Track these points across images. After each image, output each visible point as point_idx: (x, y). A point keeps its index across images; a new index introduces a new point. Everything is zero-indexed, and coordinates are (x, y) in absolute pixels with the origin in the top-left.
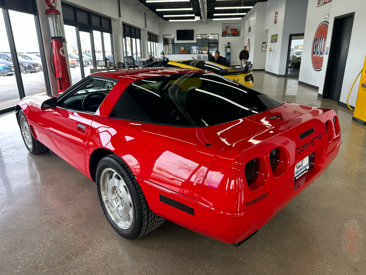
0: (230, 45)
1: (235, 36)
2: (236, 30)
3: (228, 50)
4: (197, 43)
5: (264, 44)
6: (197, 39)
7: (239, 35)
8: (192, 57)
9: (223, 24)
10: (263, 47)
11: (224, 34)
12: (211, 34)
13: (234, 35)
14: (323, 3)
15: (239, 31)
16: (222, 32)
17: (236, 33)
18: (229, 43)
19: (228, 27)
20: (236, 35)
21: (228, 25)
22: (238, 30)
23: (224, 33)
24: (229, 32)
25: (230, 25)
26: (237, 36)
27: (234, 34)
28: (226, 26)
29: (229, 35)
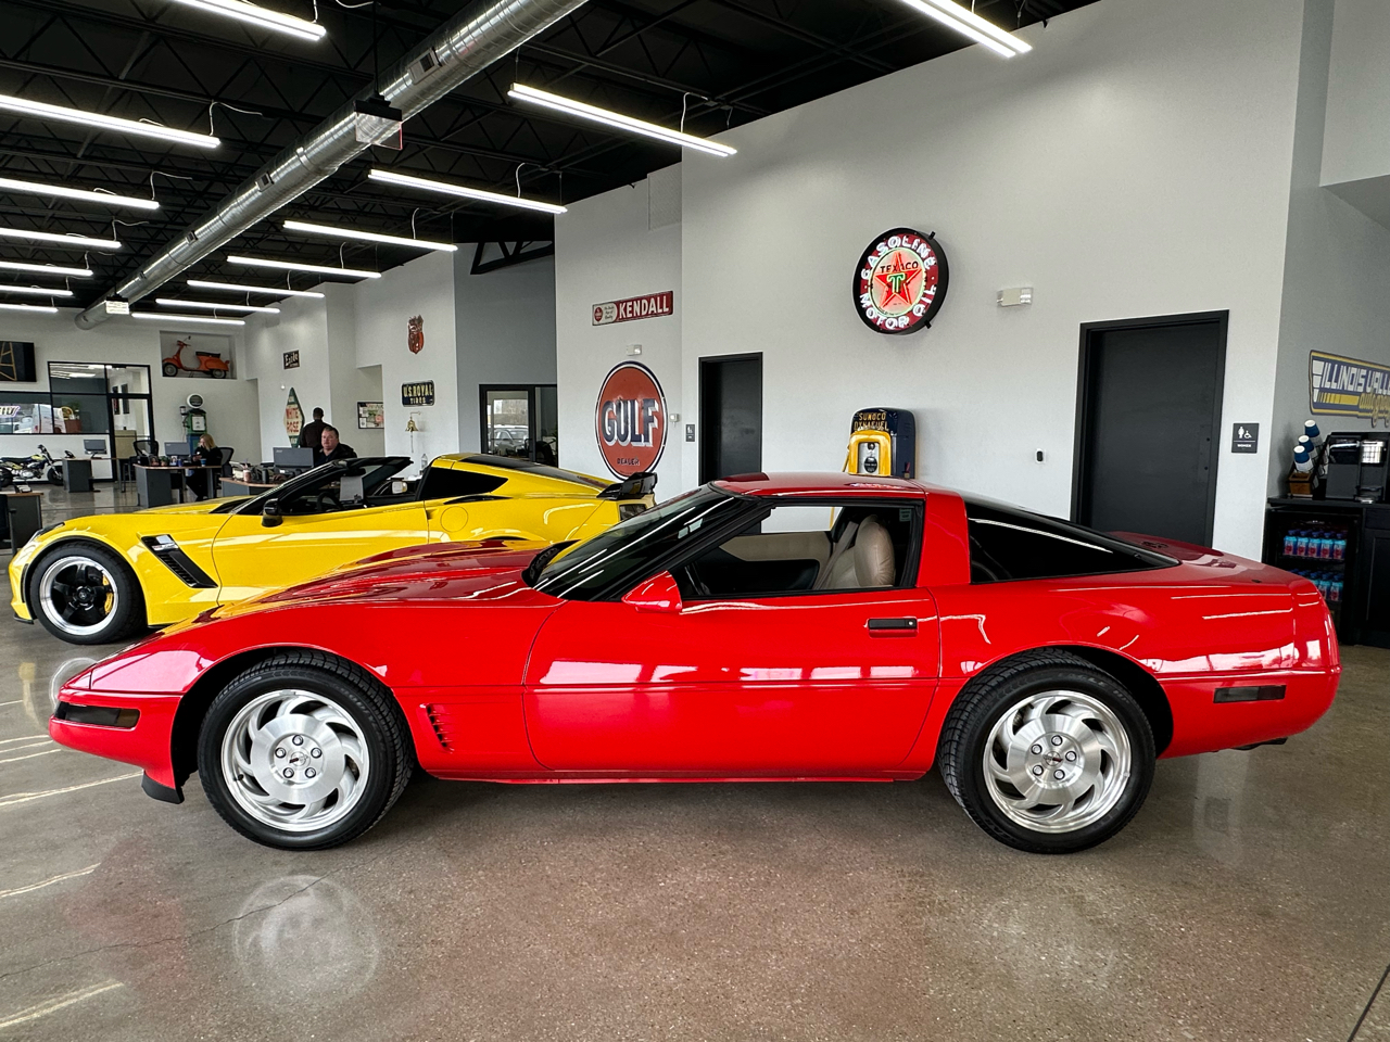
0: (201, 407)
1: (213, 377)
2: (218, 356)
3: (198, 423)
4: (51, 393)
5: (361, 409)
6: (50, 378)
7: (229, 374)
8: (41, 447)
9: (161, 332)
10: (360, 416)
11: (172, 367)
12: (115, 366)
13: (210, 374)
14: (614, 318)
15: (227, 362)
16: (163, 361)
17: (216, 366)
18: (196, 400)
19: (181, 345)
20: (218, 373)
21: (182, 338)
22: (224, 358)
23: (168, 364)
24: (188, 360)
25: (192, 337)
26: (224, 378)
27: (212, 370)
28: (176, 343)
29: (191, 373)
